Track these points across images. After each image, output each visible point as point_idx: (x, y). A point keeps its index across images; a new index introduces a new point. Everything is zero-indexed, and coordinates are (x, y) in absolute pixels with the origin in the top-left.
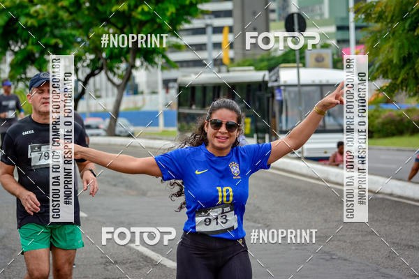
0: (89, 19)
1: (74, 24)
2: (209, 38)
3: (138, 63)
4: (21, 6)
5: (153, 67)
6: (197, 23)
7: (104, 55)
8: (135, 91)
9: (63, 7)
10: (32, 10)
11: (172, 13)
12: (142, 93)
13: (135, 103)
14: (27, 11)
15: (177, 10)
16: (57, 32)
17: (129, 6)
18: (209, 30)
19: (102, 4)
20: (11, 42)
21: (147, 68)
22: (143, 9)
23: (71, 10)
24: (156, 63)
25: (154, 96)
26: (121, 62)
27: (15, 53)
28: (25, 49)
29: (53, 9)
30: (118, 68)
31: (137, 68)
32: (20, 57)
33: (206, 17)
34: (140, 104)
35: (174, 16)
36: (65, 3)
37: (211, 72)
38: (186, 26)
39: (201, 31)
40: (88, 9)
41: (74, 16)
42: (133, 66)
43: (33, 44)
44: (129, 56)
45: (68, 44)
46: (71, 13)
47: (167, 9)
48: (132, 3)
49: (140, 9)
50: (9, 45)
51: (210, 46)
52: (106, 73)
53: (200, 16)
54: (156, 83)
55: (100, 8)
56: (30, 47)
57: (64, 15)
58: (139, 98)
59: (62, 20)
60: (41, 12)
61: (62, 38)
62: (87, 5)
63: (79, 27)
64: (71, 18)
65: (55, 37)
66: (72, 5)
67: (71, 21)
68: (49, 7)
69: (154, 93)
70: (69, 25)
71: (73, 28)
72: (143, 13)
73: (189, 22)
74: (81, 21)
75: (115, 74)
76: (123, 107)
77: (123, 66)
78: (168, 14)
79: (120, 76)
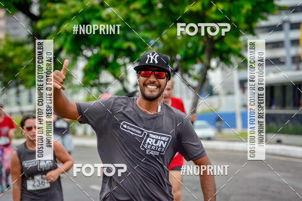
0: (162, 20)
1: (147, 26)
2: (287, 35)
3: (213, 63)
4: (93, 10)
5: (229, 66)
6: (274, 20)
7: (178, 57)
8: (211, 93)
9: (135, 10)
10: (104, 13)
11: (248, 11)
12: (217, 94)
13: (211, 105)
14: (97, 15)
15: (253, 7)
16: (129, 35)
17: (203, 6)
18: (287, 27)
19: (175, 4)
20: (83, 47)
21: (223, 69)
22: (217, 8)
23: (144, 11)
24: (231, 63)
25: (230, 98)
26: (196, 63)
27: (88, 58)
28: (98, 54)
29: (125, 11)
30: (193, 69)
31: (213, 69)
32: (93, 62)
33: (283, 12)
34: (216, 106)
35: (250, 13)
36: (137, 5)
37: (289, 70)
38: (263, 23)
39: (278, 28)
40: (161, 10)
41: (147, 18)
42: (208, 67)
43: (106, 48)
44: (204, 57)
45: (141, 47)
46: (143, 15)
47: (242, 7)
48: (206, 2)
49: (214, 9)
50: (81, 50)
51: (287, 44)
52: (182, 75)
53: (277, 12)
54: (232, 83)
55: (173, 8)
56: (103, 52)
57: (136, 17)
58: (214, 100)
59: (134, 23)
60: (113, 16)
61: (135, 41)
62: (160, 6)
63: (152, 29)
64: (143, 20)
65: (127, 40)
66: (145, 7)
67: (143, 23)
68: (121, 10)
69: (230, 93)
70: (142, 27)
71: (147, 30)
72: (217, 12)
73: (265, 19)
74: (154, 22)
75: (190, 76)
76: (199, 109)
77: (198, 67)
78: (244, 11)
79: (195, 78)
